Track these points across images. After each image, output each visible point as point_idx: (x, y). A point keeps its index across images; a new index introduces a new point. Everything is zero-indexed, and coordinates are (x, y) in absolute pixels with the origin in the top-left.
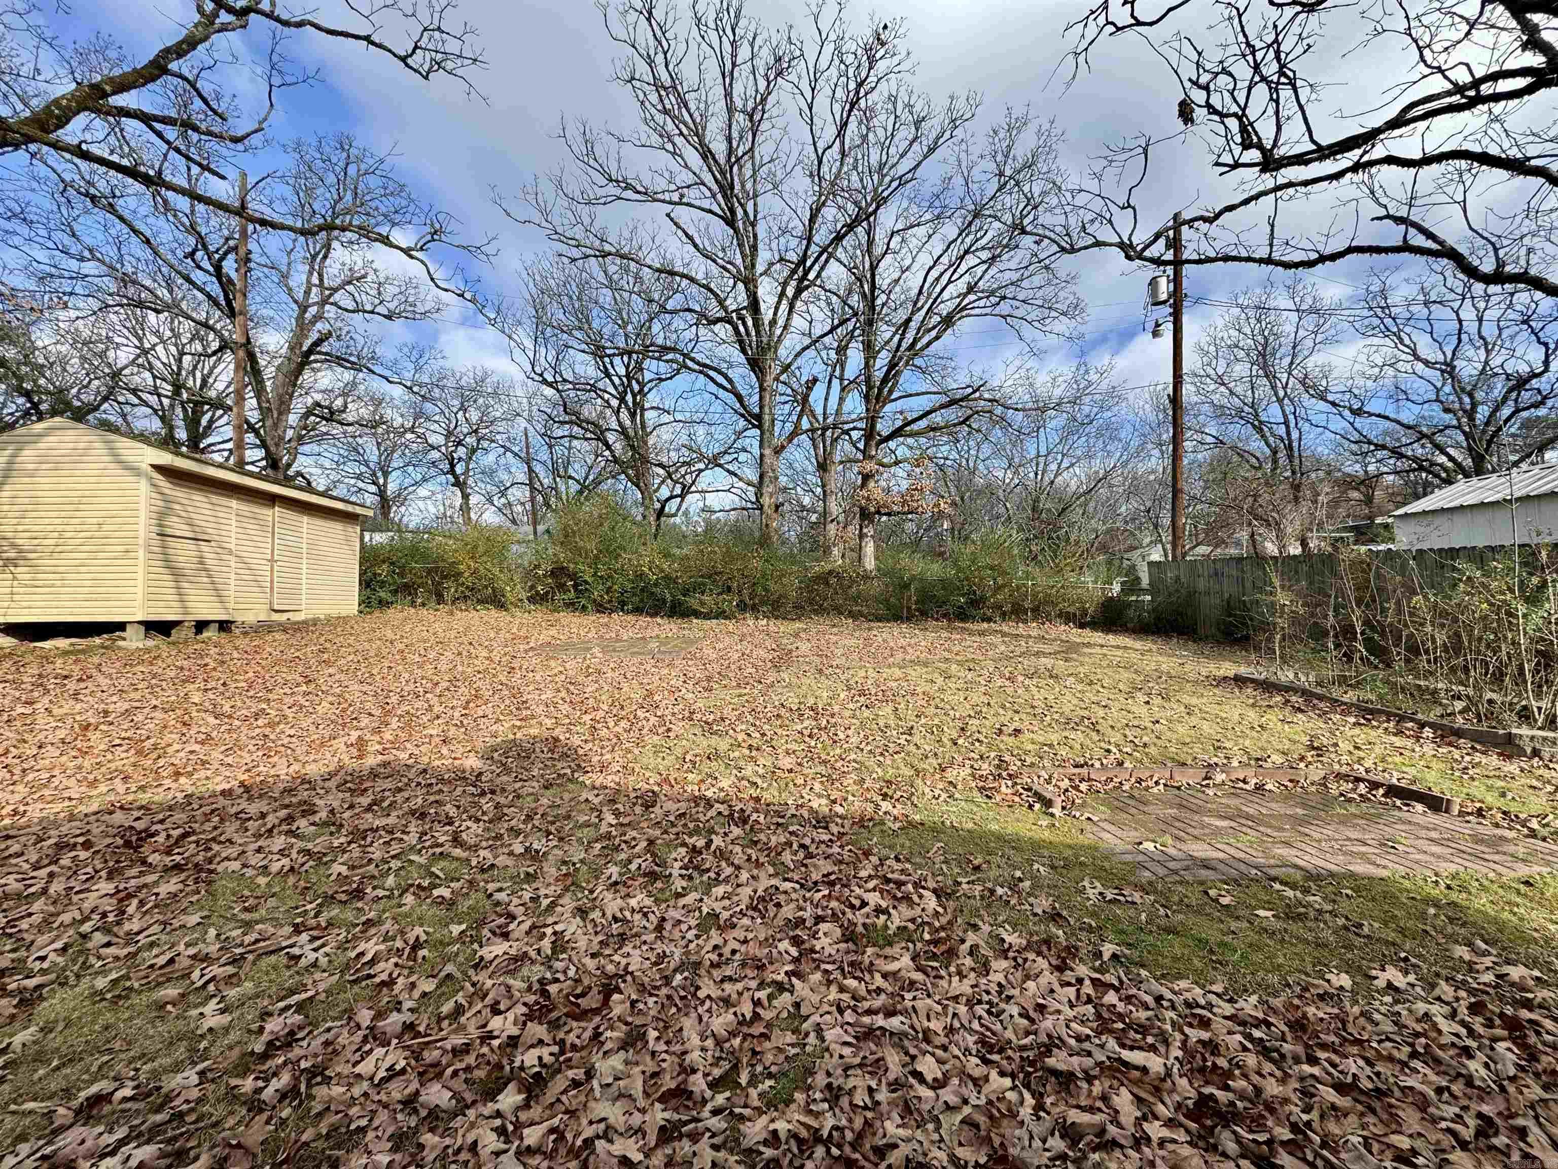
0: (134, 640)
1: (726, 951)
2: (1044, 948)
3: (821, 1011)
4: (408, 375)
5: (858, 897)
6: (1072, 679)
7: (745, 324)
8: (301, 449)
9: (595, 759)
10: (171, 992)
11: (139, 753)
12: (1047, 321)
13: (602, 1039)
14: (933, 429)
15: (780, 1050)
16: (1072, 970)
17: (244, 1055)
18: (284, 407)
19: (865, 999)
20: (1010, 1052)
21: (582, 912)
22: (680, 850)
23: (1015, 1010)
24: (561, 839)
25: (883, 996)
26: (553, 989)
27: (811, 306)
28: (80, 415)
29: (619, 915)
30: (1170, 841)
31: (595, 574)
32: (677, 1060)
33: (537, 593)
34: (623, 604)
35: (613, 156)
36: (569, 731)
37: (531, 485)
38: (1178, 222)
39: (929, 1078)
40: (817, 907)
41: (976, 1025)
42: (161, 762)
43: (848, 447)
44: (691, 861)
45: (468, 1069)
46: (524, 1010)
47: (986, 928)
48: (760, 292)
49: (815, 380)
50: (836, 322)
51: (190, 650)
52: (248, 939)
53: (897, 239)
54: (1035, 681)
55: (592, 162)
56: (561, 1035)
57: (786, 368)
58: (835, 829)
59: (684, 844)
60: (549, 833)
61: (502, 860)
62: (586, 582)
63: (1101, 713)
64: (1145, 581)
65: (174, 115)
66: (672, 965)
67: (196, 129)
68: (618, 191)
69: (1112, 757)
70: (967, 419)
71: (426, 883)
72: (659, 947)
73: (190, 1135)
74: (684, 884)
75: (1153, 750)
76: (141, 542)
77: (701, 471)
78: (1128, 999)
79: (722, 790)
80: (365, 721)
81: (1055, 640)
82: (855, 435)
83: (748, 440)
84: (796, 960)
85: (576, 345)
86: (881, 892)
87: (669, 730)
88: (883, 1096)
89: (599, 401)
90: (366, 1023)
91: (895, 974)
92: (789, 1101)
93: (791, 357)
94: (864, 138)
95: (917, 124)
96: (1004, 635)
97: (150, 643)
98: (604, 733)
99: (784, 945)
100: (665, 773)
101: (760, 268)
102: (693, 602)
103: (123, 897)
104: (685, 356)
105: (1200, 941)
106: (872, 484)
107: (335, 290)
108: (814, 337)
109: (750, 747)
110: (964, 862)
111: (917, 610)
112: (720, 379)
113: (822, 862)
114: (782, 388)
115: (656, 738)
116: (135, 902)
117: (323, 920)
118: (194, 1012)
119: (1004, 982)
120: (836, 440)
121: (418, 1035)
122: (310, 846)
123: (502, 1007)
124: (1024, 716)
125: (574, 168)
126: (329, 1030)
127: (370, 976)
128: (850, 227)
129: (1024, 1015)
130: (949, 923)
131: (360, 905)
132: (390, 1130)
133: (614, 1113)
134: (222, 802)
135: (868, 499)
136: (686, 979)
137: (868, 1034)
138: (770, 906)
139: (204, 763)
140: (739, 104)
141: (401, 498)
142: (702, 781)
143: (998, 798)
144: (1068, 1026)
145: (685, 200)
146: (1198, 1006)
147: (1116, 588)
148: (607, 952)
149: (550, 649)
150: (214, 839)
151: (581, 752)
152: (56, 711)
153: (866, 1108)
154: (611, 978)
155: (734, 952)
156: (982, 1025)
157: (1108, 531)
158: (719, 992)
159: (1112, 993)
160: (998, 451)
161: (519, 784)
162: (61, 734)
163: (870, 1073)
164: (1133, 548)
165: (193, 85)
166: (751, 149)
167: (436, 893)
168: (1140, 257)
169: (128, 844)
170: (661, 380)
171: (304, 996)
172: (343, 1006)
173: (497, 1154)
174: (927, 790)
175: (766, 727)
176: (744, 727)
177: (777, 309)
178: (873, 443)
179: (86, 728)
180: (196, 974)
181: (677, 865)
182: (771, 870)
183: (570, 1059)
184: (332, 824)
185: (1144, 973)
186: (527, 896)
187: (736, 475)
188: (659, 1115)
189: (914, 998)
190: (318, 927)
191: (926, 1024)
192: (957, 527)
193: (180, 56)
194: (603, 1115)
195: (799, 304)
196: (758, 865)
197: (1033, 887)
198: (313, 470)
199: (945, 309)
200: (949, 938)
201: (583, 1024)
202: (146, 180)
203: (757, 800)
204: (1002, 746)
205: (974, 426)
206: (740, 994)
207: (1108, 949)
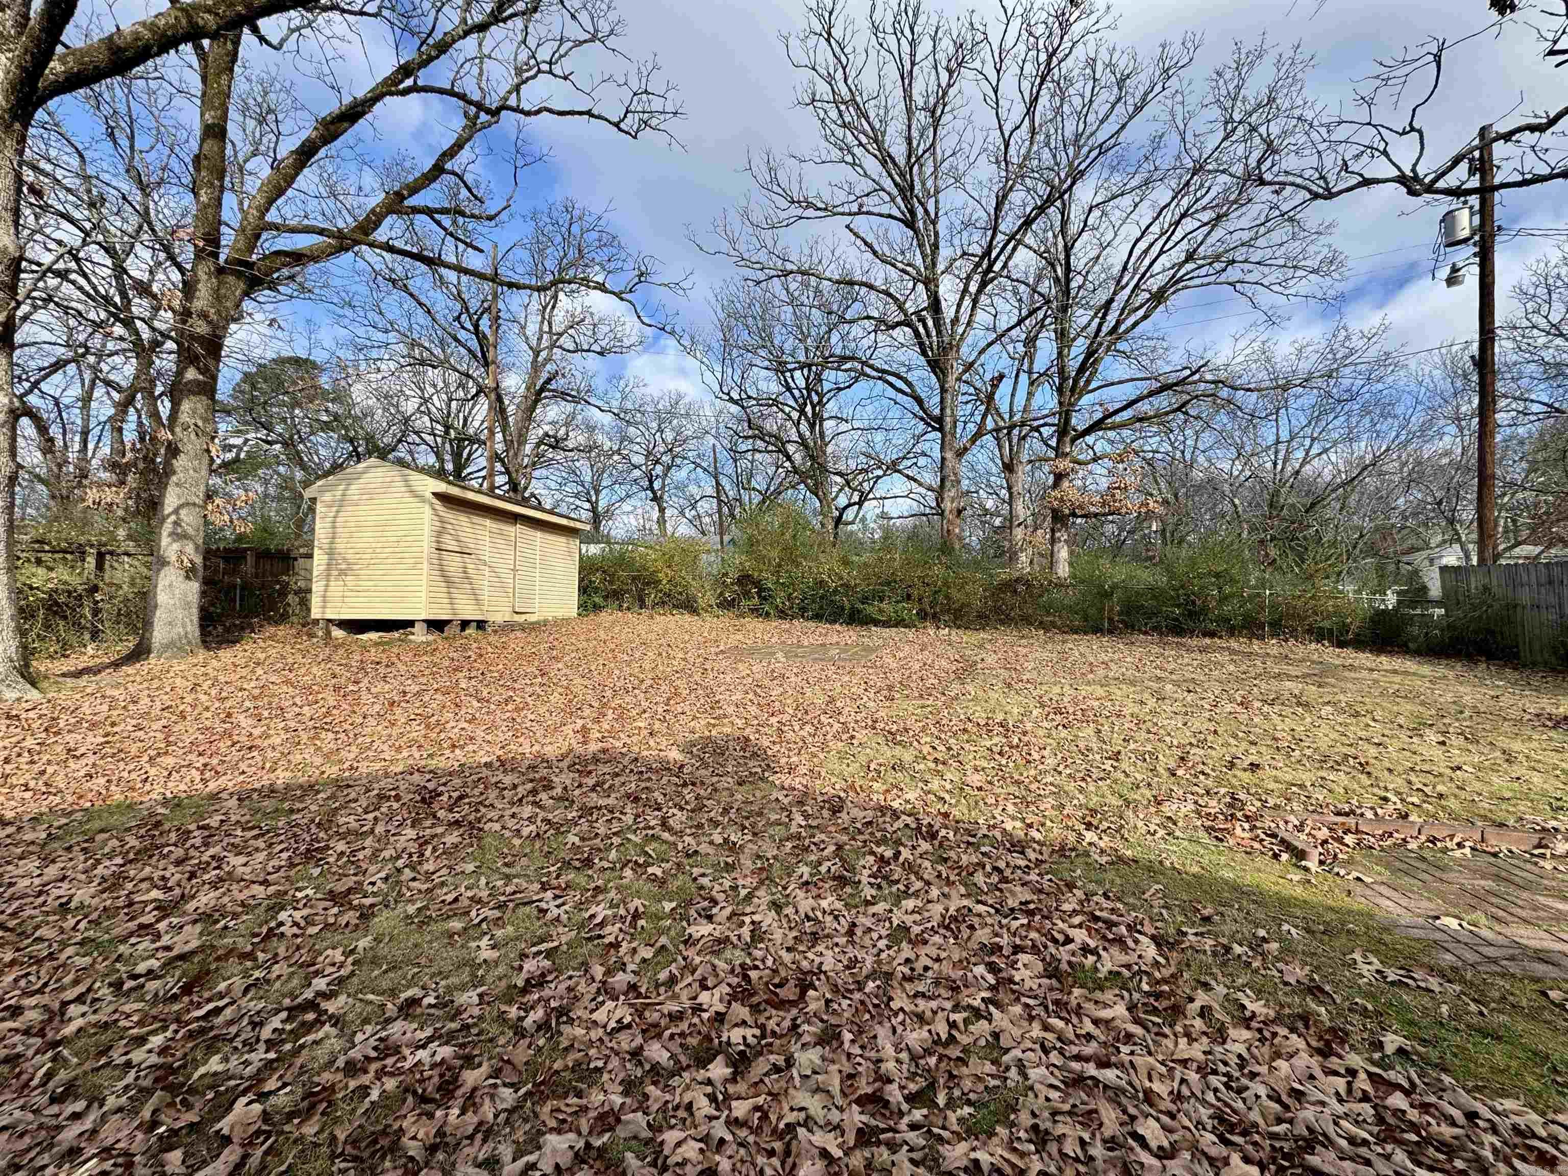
0: (419, 635)
1: (919, 966)
2: (1300, 1025)
3: (1022, 1046)
4: (615, 404)
5: (1061, 932)
6: (1329, 708)
7: (925, 326)
8: (536, 473)
9: (783, 761)
10: (456, 925)
11: (428, 726)
12: (1291, 283)
13: (800, 1030)
14: (1141, 420)
15: (979, 1079)
16: (1340, 1057)
17: (509, 987)
18: (522, 440)
19: (1072, 1042)
20: (1257, 1137)
21: (776, 906)
22: (868, 857)
23: (1262, 1091)
24: (755, 834)
25: (1094, 1044)
26: (753, 974)
27: (995, 299)
28: (383, 454)
29: (811, 914)
30: (1483, 920)
31: (777, 582)
32: (872, 1066)
33: (725, 599)
34: (803, 610)
35: (795, 178)
36: (758, 731)
37: (718, 498)
38: (1486, 138)
39: (1154, 1144)
40: (1014, 935)
41: (1210, 1097)
42: (443, 736)
43: (1037, 445)
44: (879, 870)
45: (682, 1035)
46: (728, 990)
47: (1221, 990)
48: (942, 290)
49: (1001, 377)
50: (1024, 312)
51: (458, 644)
52: (509, 890)
53: (1096, 213)
54: (1277, 709)
55: (776, 188)
56: (762, 1020)
57: (969, 366)
58: (1032, 856)
59: (872, 853)
60: (744, 828)
61: (704, 848)
62: (770, 589)
63: (1373, 751)
64: (1435, 590)
65: (447, 205)
66: (865, 972)
67: (463, 214)
68: (799, 212)
69: (1390, 807)
70: (1184, 405)
71: (641, 861)
72: (851, 952)
73: (475, 1044)
74: (874, 892)
75: (1452, 803)
76: (425, 555)
77: (879, 477)
78: (1425, 1108)
79: (907, 802)
80: (587, 712)
81: (1303, 660)
82: (1046, 431)
83: (928, 444)
84: (992, 988)
85: (758, 363)
86: (1089, 929)
87: (853, 737)
88: (1097, 1151)
89: (780, 414)
90: (599, 977)
91: (1107, 1022)
92: (991, 1134)
93: (975, 354)
94: (1058, 111)
95: (1121, 83)
96: (1232, 652)
97: (430, 638)
98: (790, 735)
99: (980, 970)
100: (850, 780)
101: (941, 267)
102: (870, 610)
103: (423, 843)
104: (864, 363)
105: (1535, 1054)
106: (1065, 484)
107: (561, 334)
108: (1000, 332)
109: (936, 760)
110: (1190, 909)
111: (1122, 622)
112: (900, 384)
113: (1019, 889)
114: (964, 388)
115: (840, 744)
116: (430, 848)
117: (562, 881)
118: (473, 945)
119: (1246, 1055)
120: (1024, 438)
121: (639, 995)
122: (550, 816)
123: (710, 984)
124: (1263, 749)
125: (759, 195)
126: (570, 978)
127: (600, 937)
128: (1041, 210)
129: (1275, 1097)
130: (1172, 976)
131: (590, 872)
132: (622, 1075)
133: (814, 1105)
134: (485, 772)
135: (1062, 500)
136: (878, 987)
137: (1078, 1081)
138: (963, 927)
139: (471, 738)
140: (920, 102)
141: (609, 513)
142: (888, 791)
143: (1232, 842)
144: (1336, 1124)
145: (864, 209)
146: (1534, 1136)
147: (1391, 600)
148: (801, 948)
149: (738, 653)
150: (481, 803)
151: (770, 753)
152: (373, 690)
153: (1077, 1160)
154: (805, 973)
155: (926, 969)
156: (1219, 1099)
157: (1377, 529)
158: (913, 1007)
159: (1398, 1094)
160: (1224, 438)
161: (715, 779)
162: (377, 708)
163: (1080, 1123)
164: (1413, 550)
165: (461, 178)
166: (933, 144)
167: (650, 870)
168: (1430, 189)
169: (423, 800)
170: (840, 389)
171: (551, 945)
172: (580, 960)
173: (711, 1118)
174: (1140, 824)
175: (952, 741)
176: (928, 739)
177: (959, 306)
178: (1068, 439)
179: (392, 704)
180: (473, 913)
181: (866, 872)
182: (963, 890)
183: (771, 1044)
184: (565, 799)
185: (1447, 1079)
186: (727, 884)
187: (915, 480)
188: (856, 1117)
189: (1132, 1053)
190: (558, 887)
191: (1148, 1084)
192: (1169, 528)
193: (452, 157)
194: (803, 1104)
195: (983, 297)
196: (949, 883)
197: (1281, 950)
198: (543, 492)
199: (1154, 284)
200: (1172, 993)
201: (781, 1013)
202: (429, 262)
203: (946, 815)
204: (1234, 781)
205: (1191, 412)
206: (935, 1013)
207: (1392, 1041)
